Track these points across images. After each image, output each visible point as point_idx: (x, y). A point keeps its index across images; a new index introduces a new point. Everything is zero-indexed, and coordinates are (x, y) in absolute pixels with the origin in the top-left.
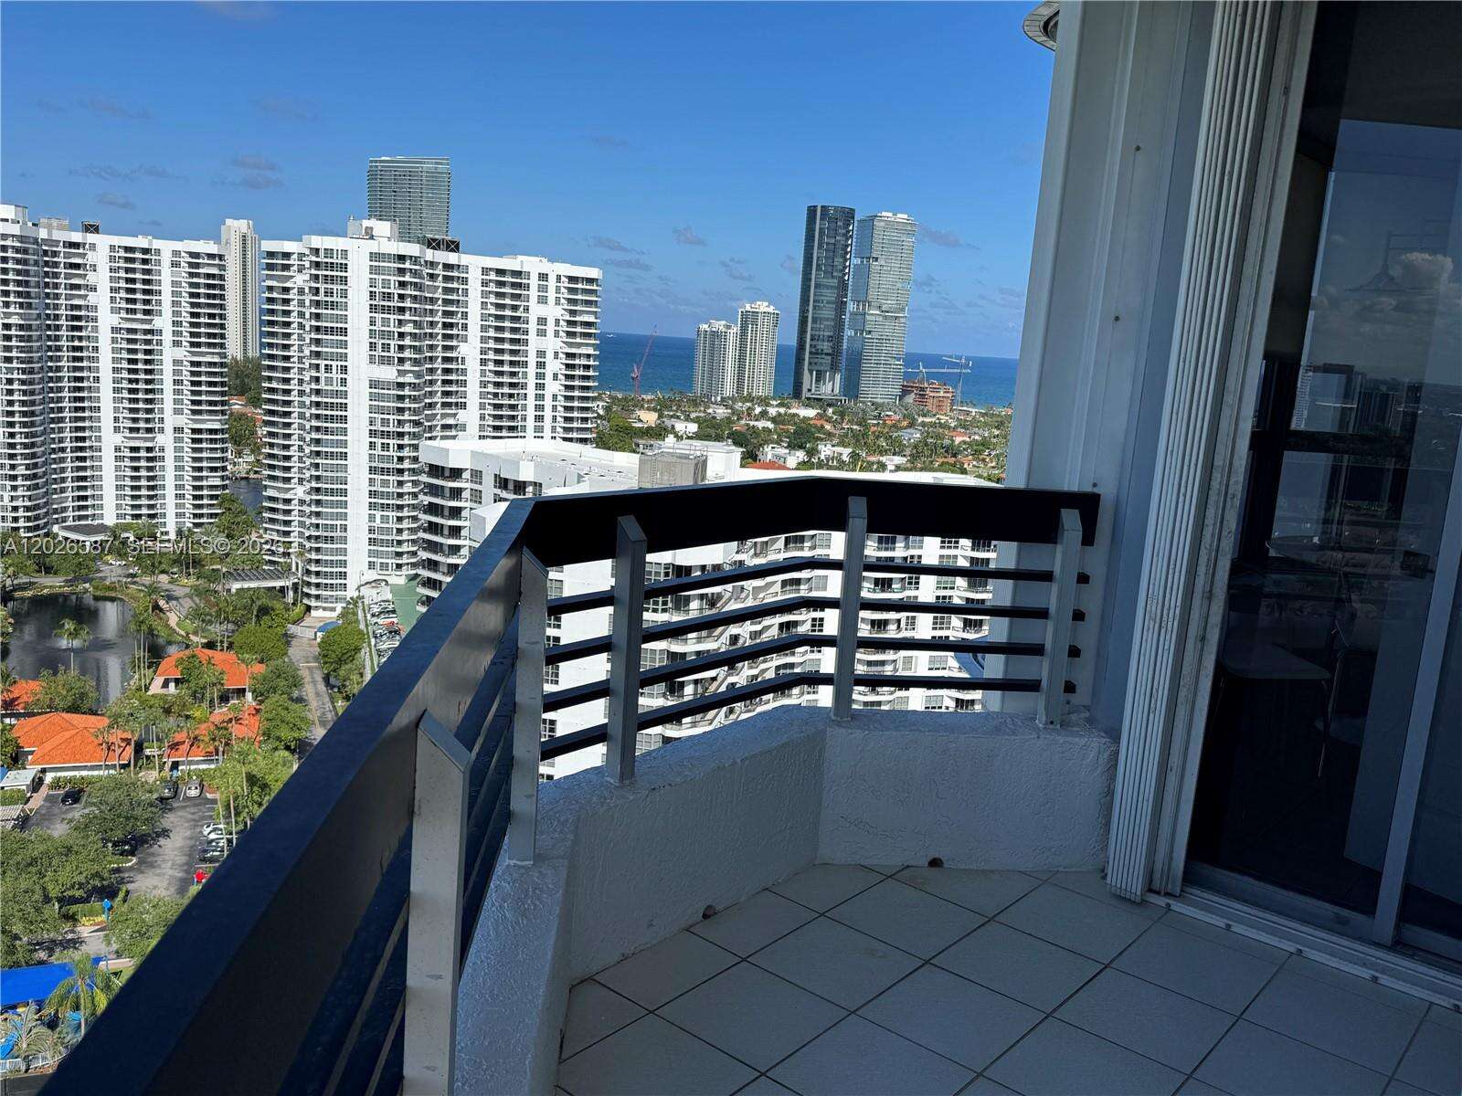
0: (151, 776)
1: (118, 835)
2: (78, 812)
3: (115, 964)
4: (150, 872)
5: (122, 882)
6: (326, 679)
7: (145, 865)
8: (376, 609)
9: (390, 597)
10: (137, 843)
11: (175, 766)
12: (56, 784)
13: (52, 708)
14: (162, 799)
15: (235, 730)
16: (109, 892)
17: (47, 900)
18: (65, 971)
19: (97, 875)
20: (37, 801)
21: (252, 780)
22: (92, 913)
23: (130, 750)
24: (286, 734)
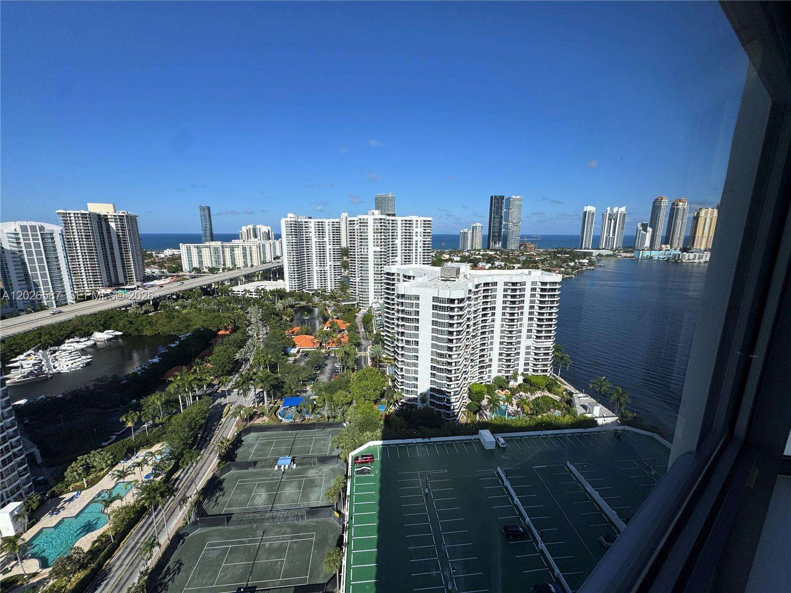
0: (323, 351)
1: (315, 365)
2: (307, 359)
3: (314, 397)
4: (323, 375)
5: (316, 377)
6: (364, 327)
7: (322, 373)
8: (376, 309)
9: (379, 306)
10: (320, 367)
11: (329, 348)
12: (302, 352)
13: (302, 334)
14: (326, 357)
15: (343, 340)
16: (314, 380)
17: (299, 381)
18: (301, 400)
19: (310, 375)
20: (298, 356)
21: (345, 352)
22: (309, 384)
23: (319, 344)
24: (354, 341)
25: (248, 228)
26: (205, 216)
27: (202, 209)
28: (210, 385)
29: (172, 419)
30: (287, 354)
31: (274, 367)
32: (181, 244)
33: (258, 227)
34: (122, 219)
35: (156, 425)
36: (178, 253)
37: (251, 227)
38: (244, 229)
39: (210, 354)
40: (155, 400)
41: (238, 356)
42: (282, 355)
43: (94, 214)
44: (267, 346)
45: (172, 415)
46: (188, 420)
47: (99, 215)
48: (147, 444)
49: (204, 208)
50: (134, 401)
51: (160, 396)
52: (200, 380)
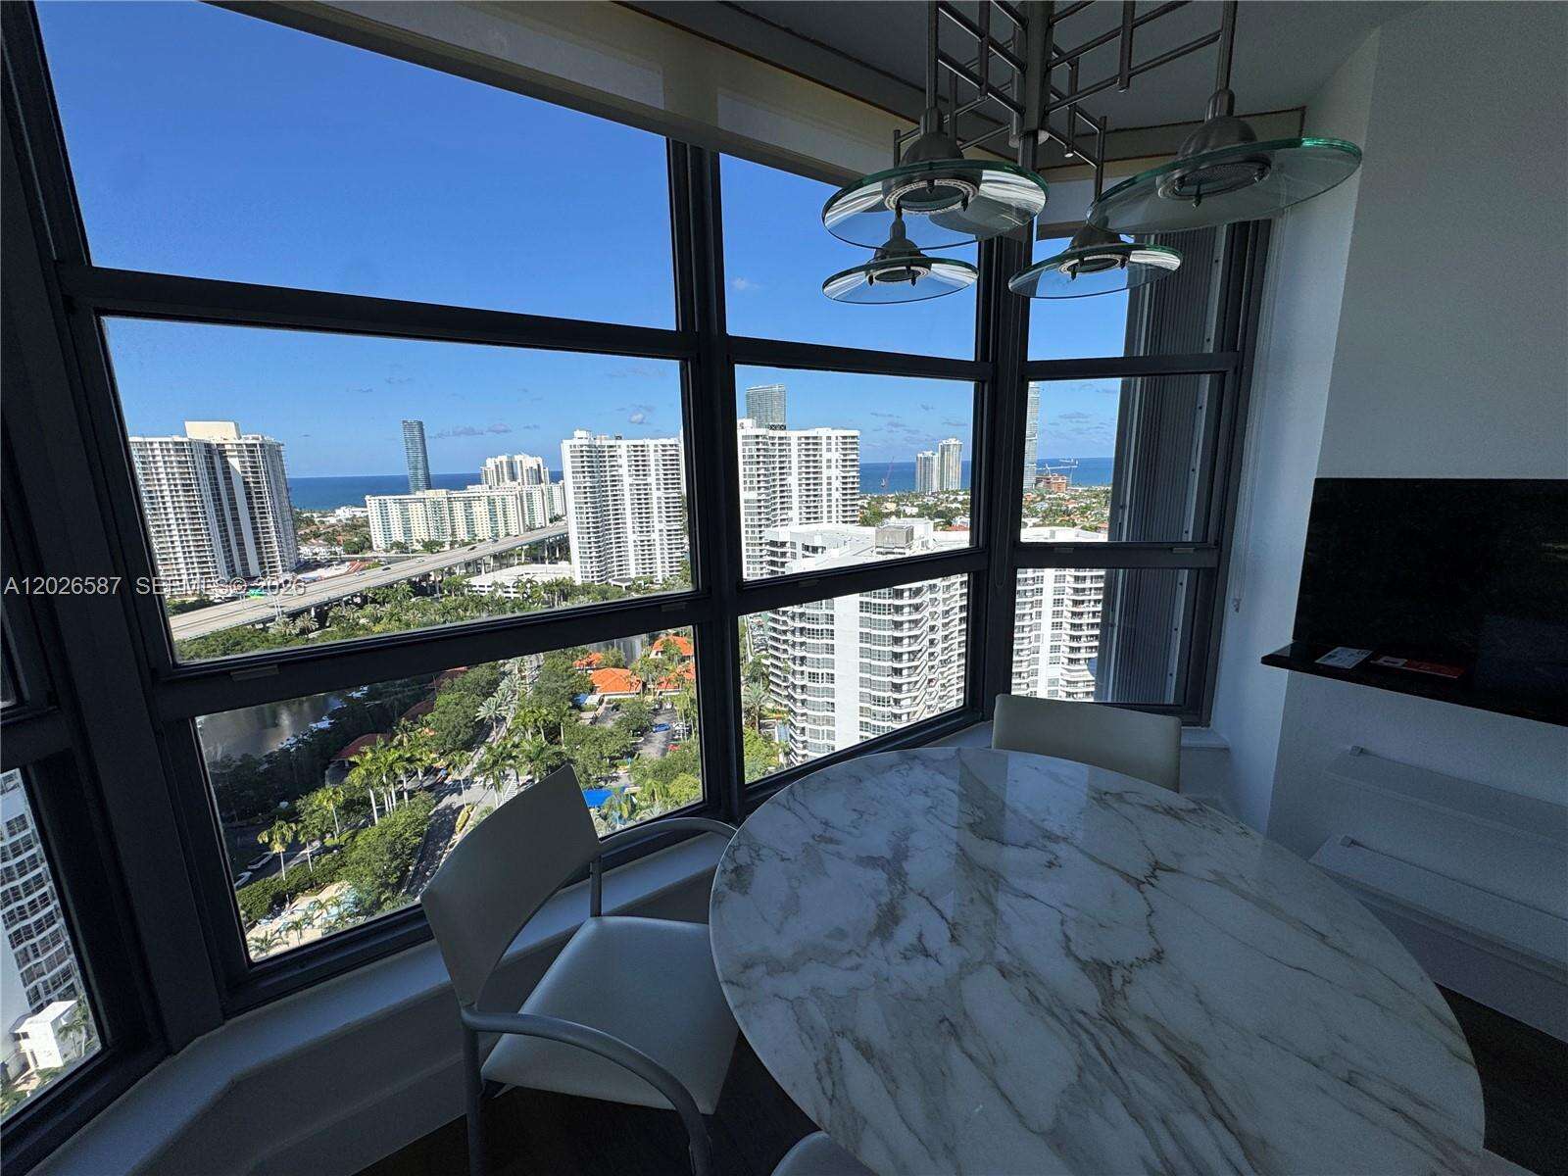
0: (650, 698)
1: (634, 727)
2: (618, 716)
3: (633, 789)
4: (649, 745)
5: (637, 749)
7: (647, 741)
10: (643, 731)
11: (661, 693)
12: (609, 703)
13: (607, 666)
14: (655, 710)
15: (687, 676)
16: (631, 755)
17: (604, 758)
18: (609, 793)
19: (625, 746)
20: (601, 710)
22: (624, 764)
23: (640, 686)
25: (498, 460)
26: (413, 441)
27: (407, 426)
28: (430, 771)
29: (358, 838)
30: (578, 707)
31: (553, 733)
32: (367, 497)
33: (518, 458)
34: (253, 452)
35: (328, 850)
36: (363, 515)
37: (504, 458)
38: (490, 463)
39: (430, 709)
40: (325, 801)
41: (483, 713)
42: (570, 708)
43: (198, 442)
44: (539, 691)
45: (357, 830)
46: (388, 838)
47: (208, 446)
48: (312, 886)
49: (410, 424)
50: (284, 804)
51: (335, 793)
52: (410, 760)
